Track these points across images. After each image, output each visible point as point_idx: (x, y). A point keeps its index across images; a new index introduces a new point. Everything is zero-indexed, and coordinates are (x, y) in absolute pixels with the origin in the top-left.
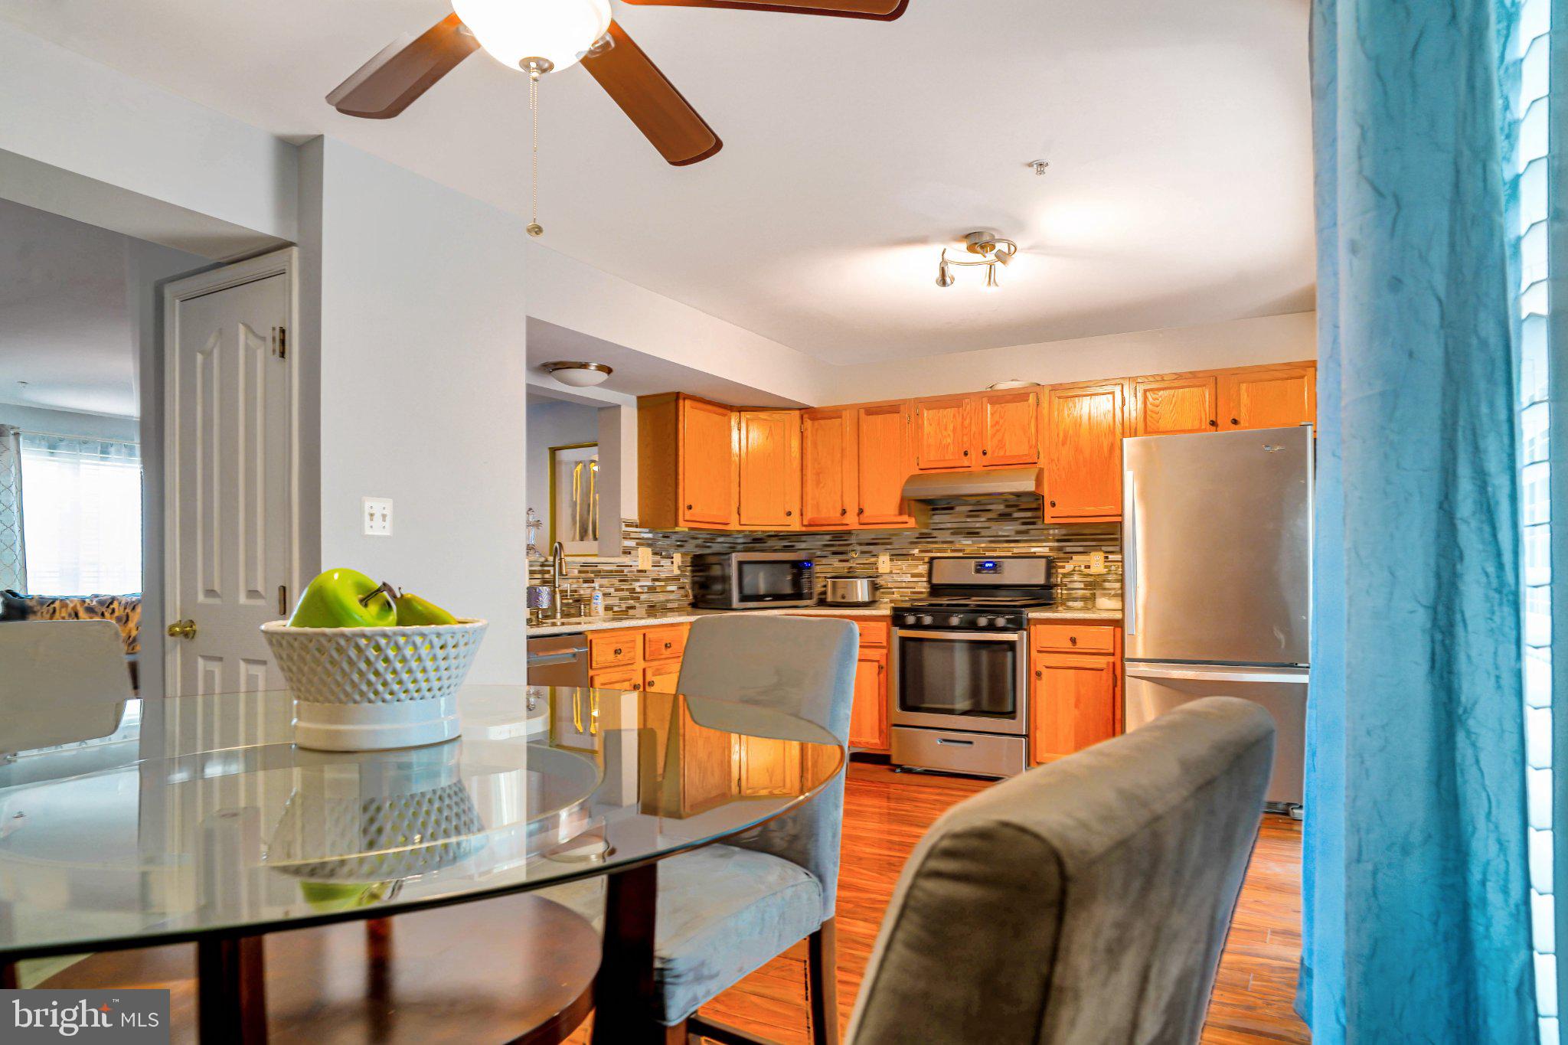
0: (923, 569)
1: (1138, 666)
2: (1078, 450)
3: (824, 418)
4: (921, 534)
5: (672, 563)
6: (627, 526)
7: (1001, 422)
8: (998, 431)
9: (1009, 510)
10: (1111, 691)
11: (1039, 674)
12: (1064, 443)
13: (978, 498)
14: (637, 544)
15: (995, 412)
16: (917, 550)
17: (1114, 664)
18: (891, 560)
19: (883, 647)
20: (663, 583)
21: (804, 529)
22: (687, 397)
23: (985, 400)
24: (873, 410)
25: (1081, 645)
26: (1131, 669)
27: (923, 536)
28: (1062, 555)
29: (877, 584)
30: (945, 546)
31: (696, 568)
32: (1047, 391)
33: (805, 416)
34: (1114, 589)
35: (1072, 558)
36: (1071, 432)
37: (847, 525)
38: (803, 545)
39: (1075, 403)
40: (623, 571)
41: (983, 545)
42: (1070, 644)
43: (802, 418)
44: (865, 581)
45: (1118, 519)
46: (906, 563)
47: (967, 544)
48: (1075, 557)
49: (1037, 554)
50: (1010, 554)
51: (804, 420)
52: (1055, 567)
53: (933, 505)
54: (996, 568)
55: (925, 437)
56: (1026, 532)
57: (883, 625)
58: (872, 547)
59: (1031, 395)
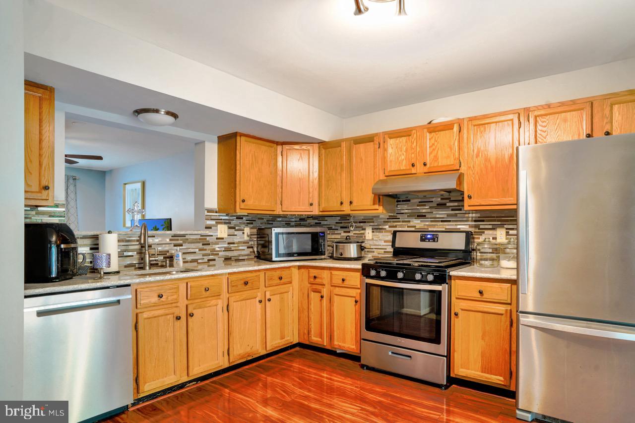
0: (390, 238)
1: (527, 317)
2: (487, 160)
3: (331, 148)
4: (389, 216)
5: (243, 233)
6: (208, 212)
7: (436, 144)
8: (434, 150)
9: (444, 201)
10: (508, 331)
11: (456, 314)
12: (477, 156)
13: (425, 194)
14: (216, 223)
15: (432, 138)
16: (388, 226)
17: (511, 310)
18: (373, 232)
19: (358, 288)
20: (236, 245)
21: (321, 213)
22: (242, 135)
23: (425, 130)
24: (359, 141)
25: (486, 296)
26: (524, 319)
27: (391, 218)
28: (477, 230)
29: (362, 247)
30: (404, 224)
31: (258, 236)
32: (466, 122)
33: (321, 147)
34: (513, 253)
35: (484, 232)
36: (482, 148)
37: (344, 211)
38: (325, 223)
39: (485, 128)
40: (206, 239)
41: (427, 223)
42: (478, 295)
43: (319, 148)
44: (355, 244)
45: (515, 207)
46: (380, 234)
47: (418, 223)
48: (486, 232)
49: (461, 230)
50: (444, 230)
51: (321, 149)
52: (474, 238)
53: (396, 198)
54: (434, 239)
55: (389, 155)
56: (456, 215)
57: (358, 274)
58: (362, 224)
59: (455, 125)
